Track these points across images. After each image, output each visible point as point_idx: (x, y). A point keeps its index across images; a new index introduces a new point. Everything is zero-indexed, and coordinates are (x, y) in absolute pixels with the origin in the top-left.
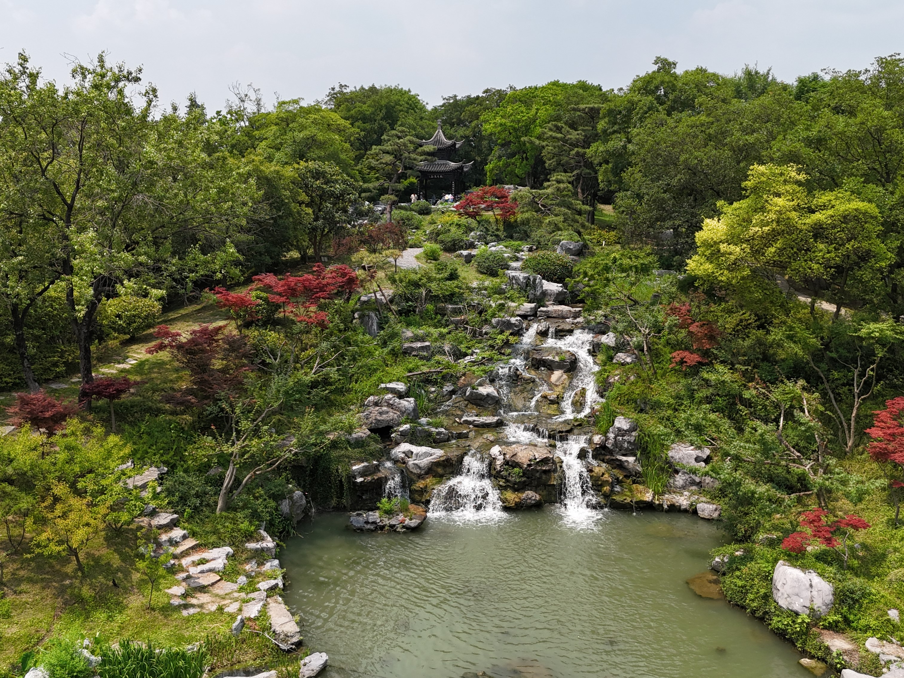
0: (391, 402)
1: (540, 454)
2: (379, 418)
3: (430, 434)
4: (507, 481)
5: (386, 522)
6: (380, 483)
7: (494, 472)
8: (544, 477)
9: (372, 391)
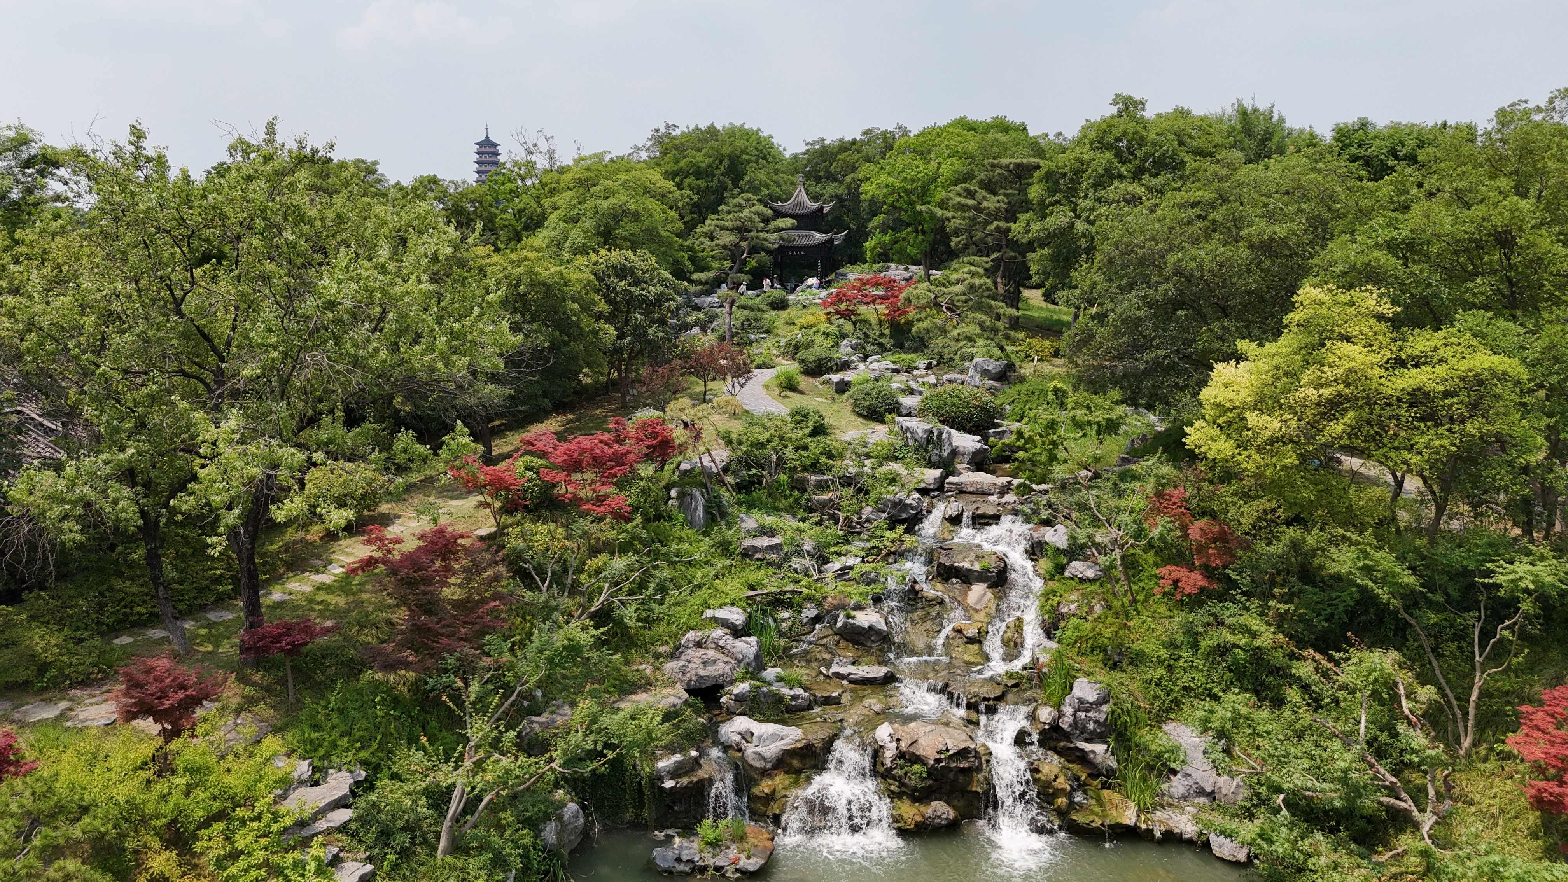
0: (721, 643)
1: (956, 740)
2: (702, 673)
3: (780, 699)
4: (902, 785)
5: (710, 860)
6: (701, 789)
7: (882, 769)
8: (961, 778)
9: (693, 623)
